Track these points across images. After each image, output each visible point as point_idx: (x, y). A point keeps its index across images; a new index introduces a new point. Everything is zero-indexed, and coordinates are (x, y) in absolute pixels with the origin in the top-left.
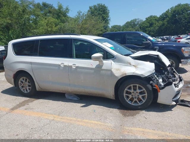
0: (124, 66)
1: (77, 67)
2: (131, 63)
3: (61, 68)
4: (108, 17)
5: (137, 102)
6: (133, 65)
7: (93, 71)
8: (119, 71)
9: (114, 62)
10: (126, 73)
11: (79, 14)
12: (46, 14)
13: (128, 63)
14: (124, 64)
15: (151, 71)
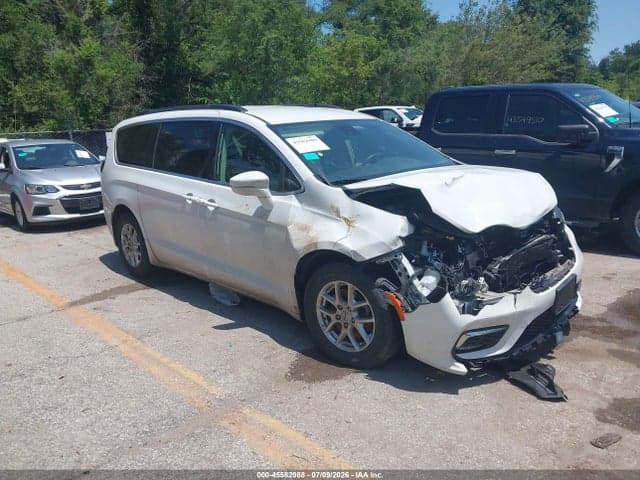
0: (322, 219)
1: (217, 208)
2: (341, 210)
3: (188, 208)
4: (589, 14)
5: (349, 342)
6: (345, 219)
7: (249, 225)
8: (305, 233)
9: (301, 202)
10: (319, 240)
11: (467, 12)
12: (365, 18)
13: (333, 207)
14: (324, 213)
15: (383, 244)
